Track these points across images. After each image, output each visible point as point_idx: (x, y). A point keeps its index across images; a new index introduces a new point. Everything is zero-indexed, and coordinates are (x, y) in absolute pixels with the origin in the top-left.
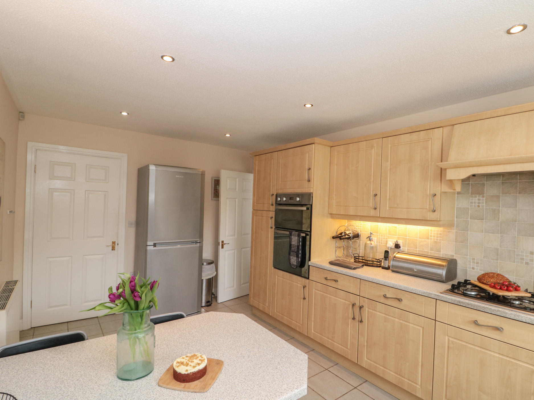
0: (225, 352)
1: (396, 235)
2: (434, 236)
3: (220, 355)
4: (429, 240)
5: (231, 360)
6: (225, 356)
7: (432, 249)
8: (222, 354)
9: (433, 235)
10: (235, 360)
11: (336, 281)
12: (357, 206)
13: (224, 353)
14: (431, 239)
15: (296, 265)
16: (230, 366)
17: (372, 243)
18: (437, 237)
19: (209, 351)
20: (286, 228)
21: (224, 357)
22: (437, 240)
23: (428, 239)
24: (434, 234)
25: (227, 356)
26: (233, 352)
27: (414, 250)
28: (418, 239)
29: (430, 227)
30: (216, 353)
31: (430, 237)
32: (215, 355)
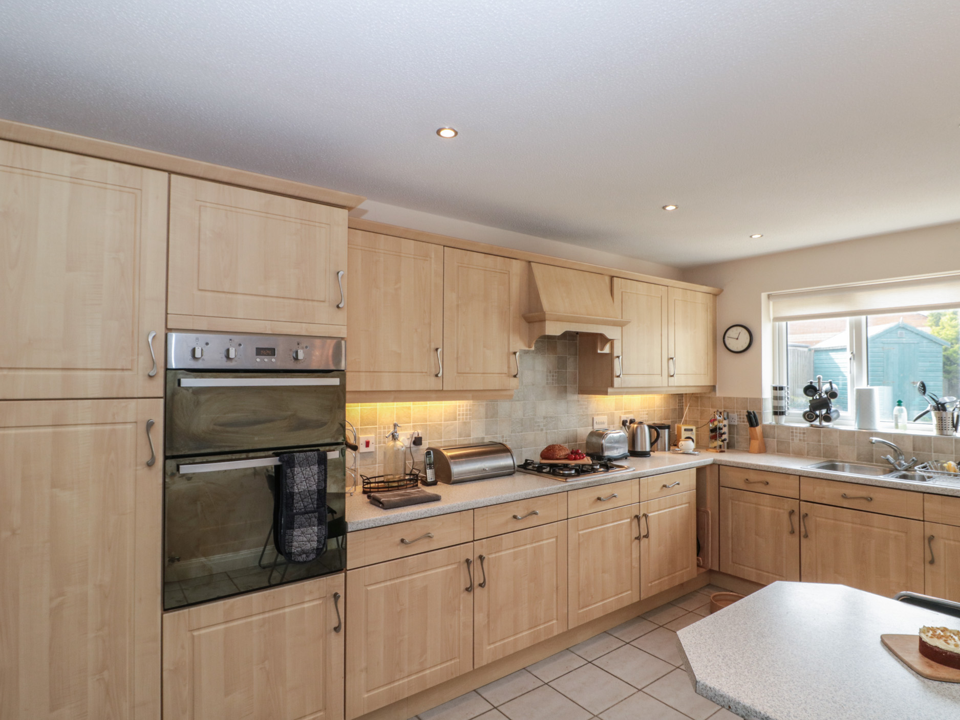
1: (410, 423)
2: (463, 415)
4: (457, 421)
7: (460, 436)
9: (461, 413)
11: (428, 536)
12: (398, 372)
14: (459, 419)
15: (317, 549)
17: (398, 443)
18: (467, 415)
20: (239, 449)
22: (466, 419)
23: (455, 419)
24: (463, 410)
27: (438, 442)
28: (443, 422)
29: (458, 401)
31: (457, 417)
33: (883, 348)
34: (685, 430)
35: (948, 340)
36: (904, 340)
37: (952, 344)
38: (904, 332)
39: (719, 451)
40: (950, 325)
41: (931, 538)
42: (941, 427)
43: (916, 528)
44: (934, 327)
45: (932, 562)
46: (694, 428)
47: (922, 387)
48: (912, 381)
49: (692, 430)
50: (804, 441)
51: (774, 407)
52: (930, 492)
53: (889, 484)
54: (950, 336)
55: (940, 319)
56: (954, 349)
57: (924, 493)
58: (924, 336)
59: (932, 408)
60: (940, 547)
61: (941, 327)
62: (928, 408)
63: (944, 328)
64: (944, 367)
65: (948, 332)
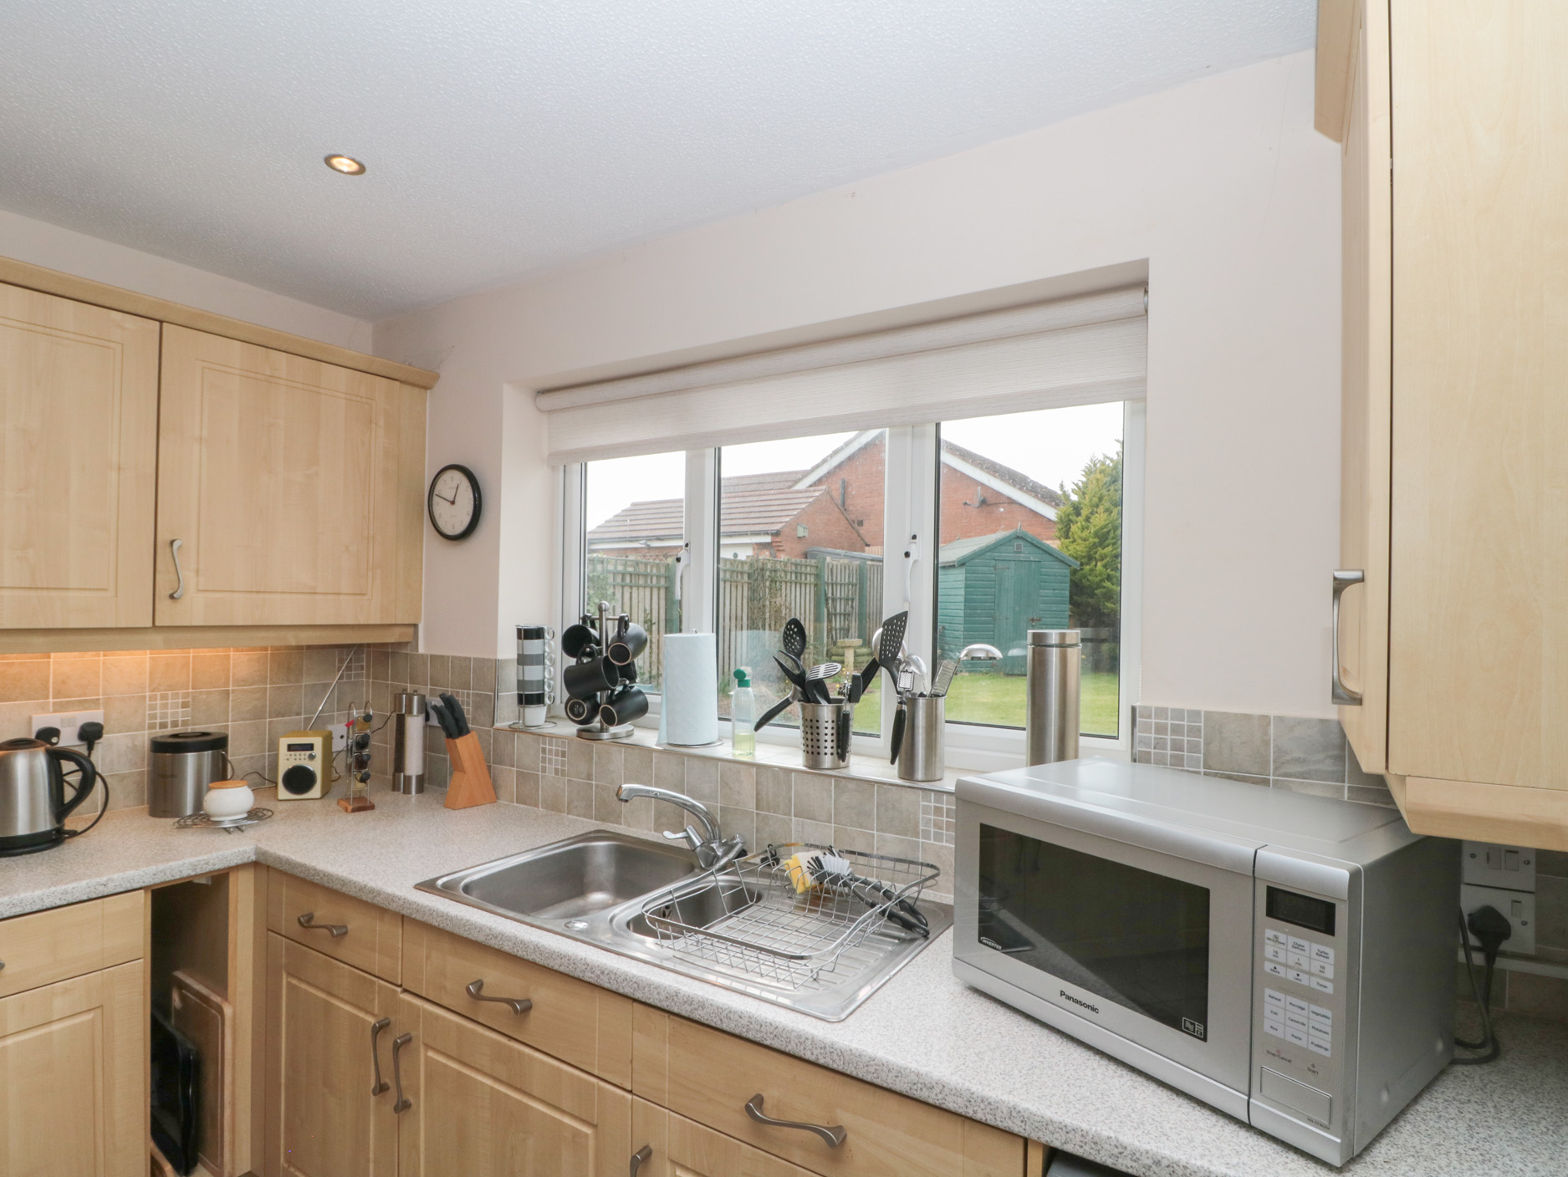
33: (995, 567)
34: (291, 748)
35: (1076, 558)
36: (1022, 556)
37: (1082, 564)
38: (1022, 543)
39: (350, 808)
40: (1081, 538)
44: (1062, 539)
46: (318, 742)
48: (1031, 618)
49: (310, 747)
50: (563, 774)
51: (521, 684)
54: (1079, 553)
55: (1070, 528)
56: (1084, 571)
57: (633, 1001)
58: (1048, 552)
61: (1071, 540)
63: (1074, 541)
64: (1071, 597)
65: (1078, 548)
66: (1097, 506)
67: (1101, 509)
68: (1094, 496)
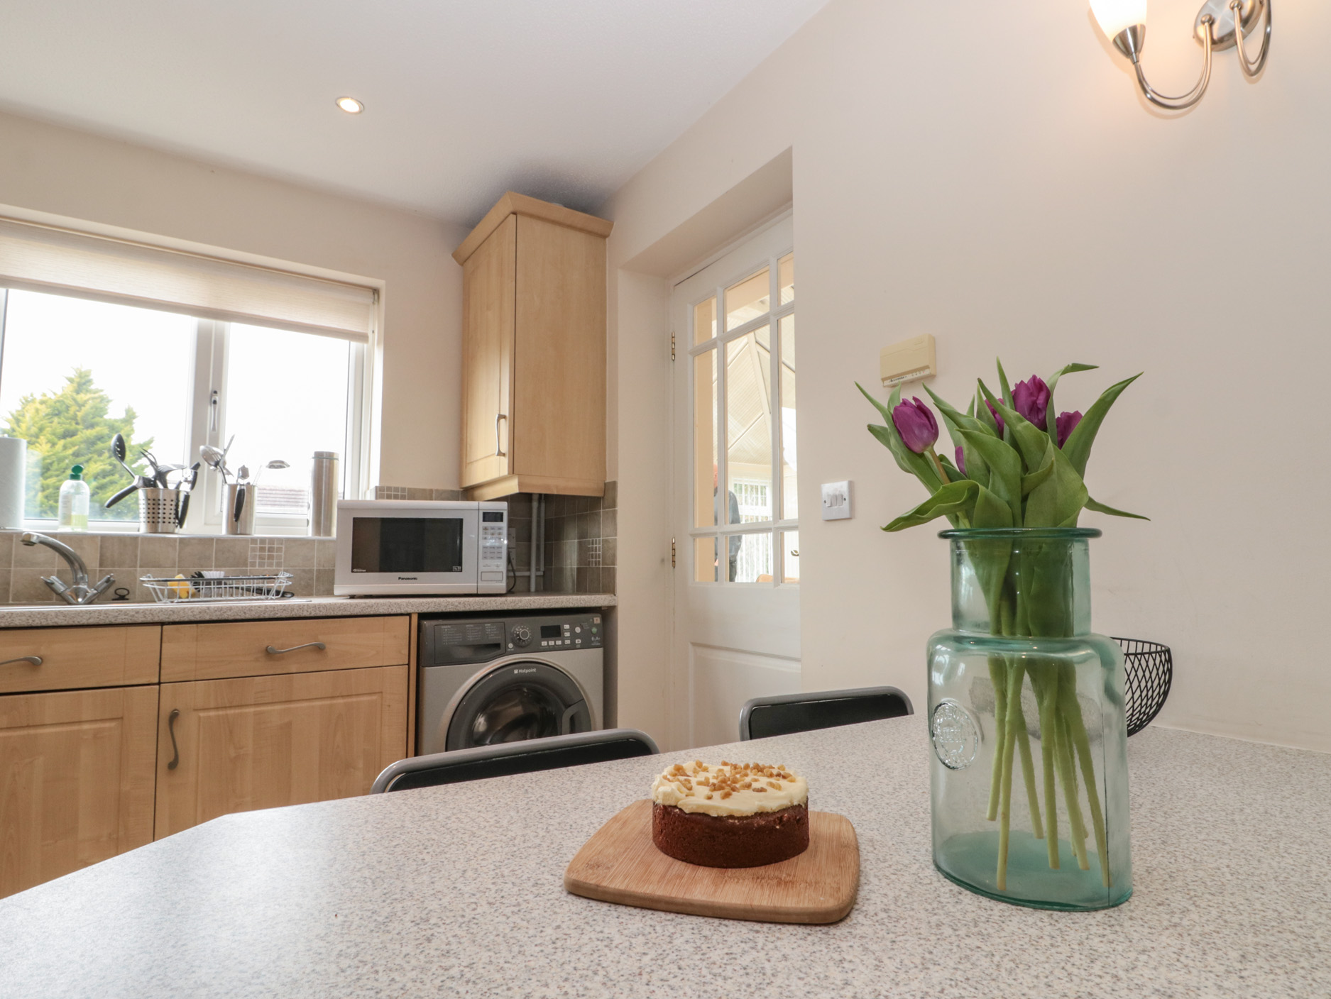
0: (543, 961)
3: (585, 939)
5: (516, 909)
6: (549, 931)
8: (570, 943)
10: (490, 904)
13: (550, 949)
16: (529, 879)
19: (674, 968)
21: (558, 927)
25: (531, 932)
26: (485, 956)
30: (611, 955)
32: (617, 939)
41: (174, 716)
42: (154, 520)
43: (142, 703)
45: (173, 765)
47: (118, 446)
52: (177, 620)
53: (88, 616)
57: (162, 624)
59: (141, 482)
60: (189, 729)
62: (135, 483)
66: (37, 436)
67: (42, 439)
68: (33, 426)
